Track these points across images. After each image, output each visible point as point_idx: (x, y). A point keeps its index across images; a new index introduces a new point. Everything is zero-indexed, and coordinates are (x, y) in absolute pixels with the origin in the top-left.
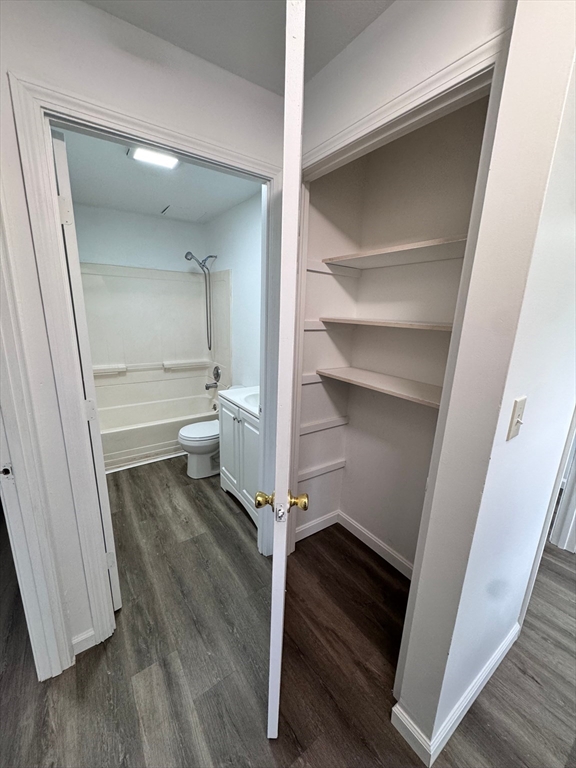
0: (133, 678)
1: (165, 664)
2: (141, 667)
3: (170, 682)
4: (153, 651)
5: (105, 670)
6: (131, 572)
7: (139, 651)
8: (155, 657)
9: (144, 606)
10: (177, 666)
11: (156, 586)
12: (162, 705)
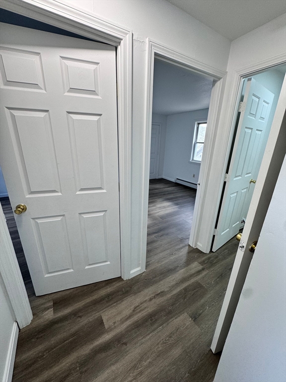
0: (196, 262)
1: (203, 269)
2: (200, 263)
3: (199, 272)
4: (206, 265)
5: (196, 255)
6: (228, 251)
7: (204, 261)
8: (204, 266)
9: (218, 258)
10: (204, 273)
11: (227, 260)
12: (193, 271)
